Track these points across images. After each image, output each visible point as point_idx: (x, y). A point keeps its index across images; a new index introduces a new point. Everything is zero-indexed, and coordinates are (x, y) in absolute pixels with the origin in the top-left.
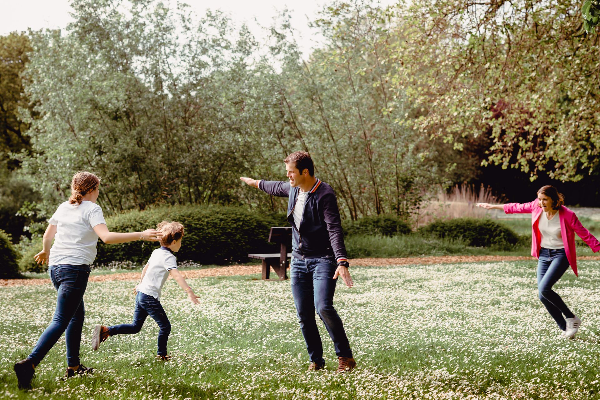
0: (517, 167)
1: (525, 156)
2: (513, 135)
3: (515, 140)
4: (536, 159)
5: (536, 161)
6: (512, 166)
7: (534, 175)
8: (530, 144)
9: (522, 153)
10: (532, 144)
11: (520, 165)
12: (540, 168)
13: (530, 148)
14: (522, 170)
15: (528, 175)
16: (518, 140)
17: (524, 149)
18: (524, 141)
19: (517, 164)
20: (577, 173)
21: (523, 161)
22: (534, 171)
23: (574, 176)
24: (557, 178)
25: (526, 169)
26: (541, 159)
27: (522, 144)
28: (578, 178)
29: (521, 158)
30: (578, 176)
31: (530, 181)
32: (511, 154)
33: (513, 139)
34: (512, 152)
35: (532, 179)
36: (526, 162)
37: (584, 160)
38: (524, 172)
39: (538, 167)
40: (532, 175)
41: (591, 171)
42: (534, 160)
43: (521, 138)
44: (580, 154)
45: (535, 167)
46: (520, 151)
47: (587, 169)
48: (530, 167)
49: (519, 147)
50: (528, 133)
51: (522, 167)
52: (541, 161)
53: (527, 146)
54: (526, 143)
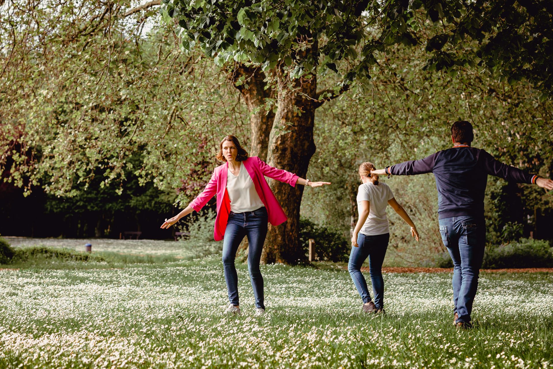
0: (10, 181)
1: (18, 170)
2: (7, 148)
3: (9, 153)
4: (30, 173)
5: (30, 176)
6: (5, 180)
7: (28, 190)
8: (23, 157)
9: (16, 167)
10: (26, 158)
11: (13, 180)
12: (35, 183)
13: (24, 161)
14: (15, 185)
15: (22, 190)
16: (12, 154)
17: (18, 163)
18: (18, 154)
19: (10, 178)
20: (73, 188)
21: (17, 175)
22: (28, 186)
23: (70, 191)
24: (52, 193)
25: (20, 184)
26: (35, 173)
27: (15, 157)
28: (74, 193)
29: (15, 171)
30: (74, 190)
31: (23, 196)
32: (4, 167)
33: (7, 152)
34: (5, 166)
35: (26, 194)
36: (20, 176)
37: (80, 173)
38: (17, 186)
39: (32, 181)
40: (25, 190)
41: (87, 185)
42: (28, 174)
43: (14, 152)
44: (77, 167)
45: (30, 181)
46: (14, 164)
47: (83, 184)
48: (23, 182)
49: (13, 161)
50: (23, 145)
51: (16, 181)
52: (35, 175)
53: (21, 159)
54: (20, 156)
